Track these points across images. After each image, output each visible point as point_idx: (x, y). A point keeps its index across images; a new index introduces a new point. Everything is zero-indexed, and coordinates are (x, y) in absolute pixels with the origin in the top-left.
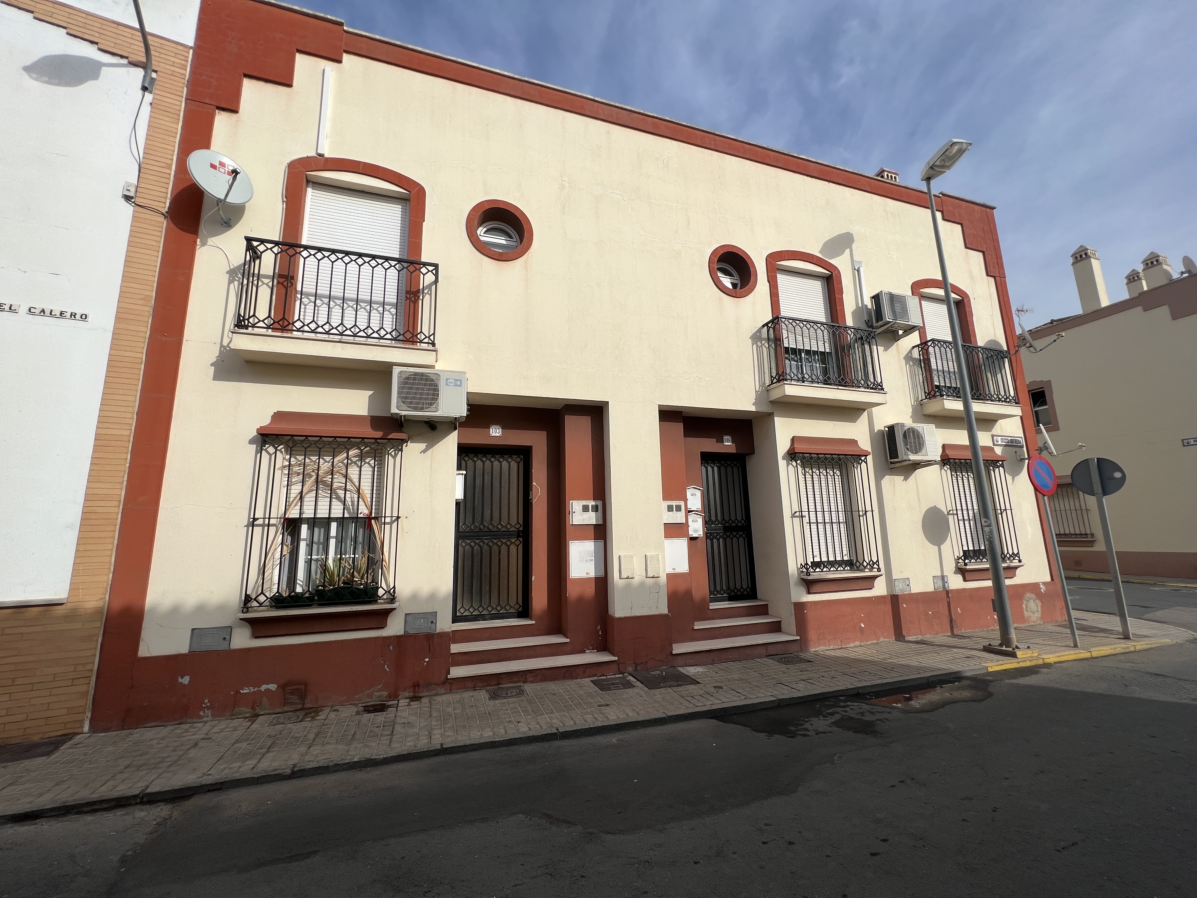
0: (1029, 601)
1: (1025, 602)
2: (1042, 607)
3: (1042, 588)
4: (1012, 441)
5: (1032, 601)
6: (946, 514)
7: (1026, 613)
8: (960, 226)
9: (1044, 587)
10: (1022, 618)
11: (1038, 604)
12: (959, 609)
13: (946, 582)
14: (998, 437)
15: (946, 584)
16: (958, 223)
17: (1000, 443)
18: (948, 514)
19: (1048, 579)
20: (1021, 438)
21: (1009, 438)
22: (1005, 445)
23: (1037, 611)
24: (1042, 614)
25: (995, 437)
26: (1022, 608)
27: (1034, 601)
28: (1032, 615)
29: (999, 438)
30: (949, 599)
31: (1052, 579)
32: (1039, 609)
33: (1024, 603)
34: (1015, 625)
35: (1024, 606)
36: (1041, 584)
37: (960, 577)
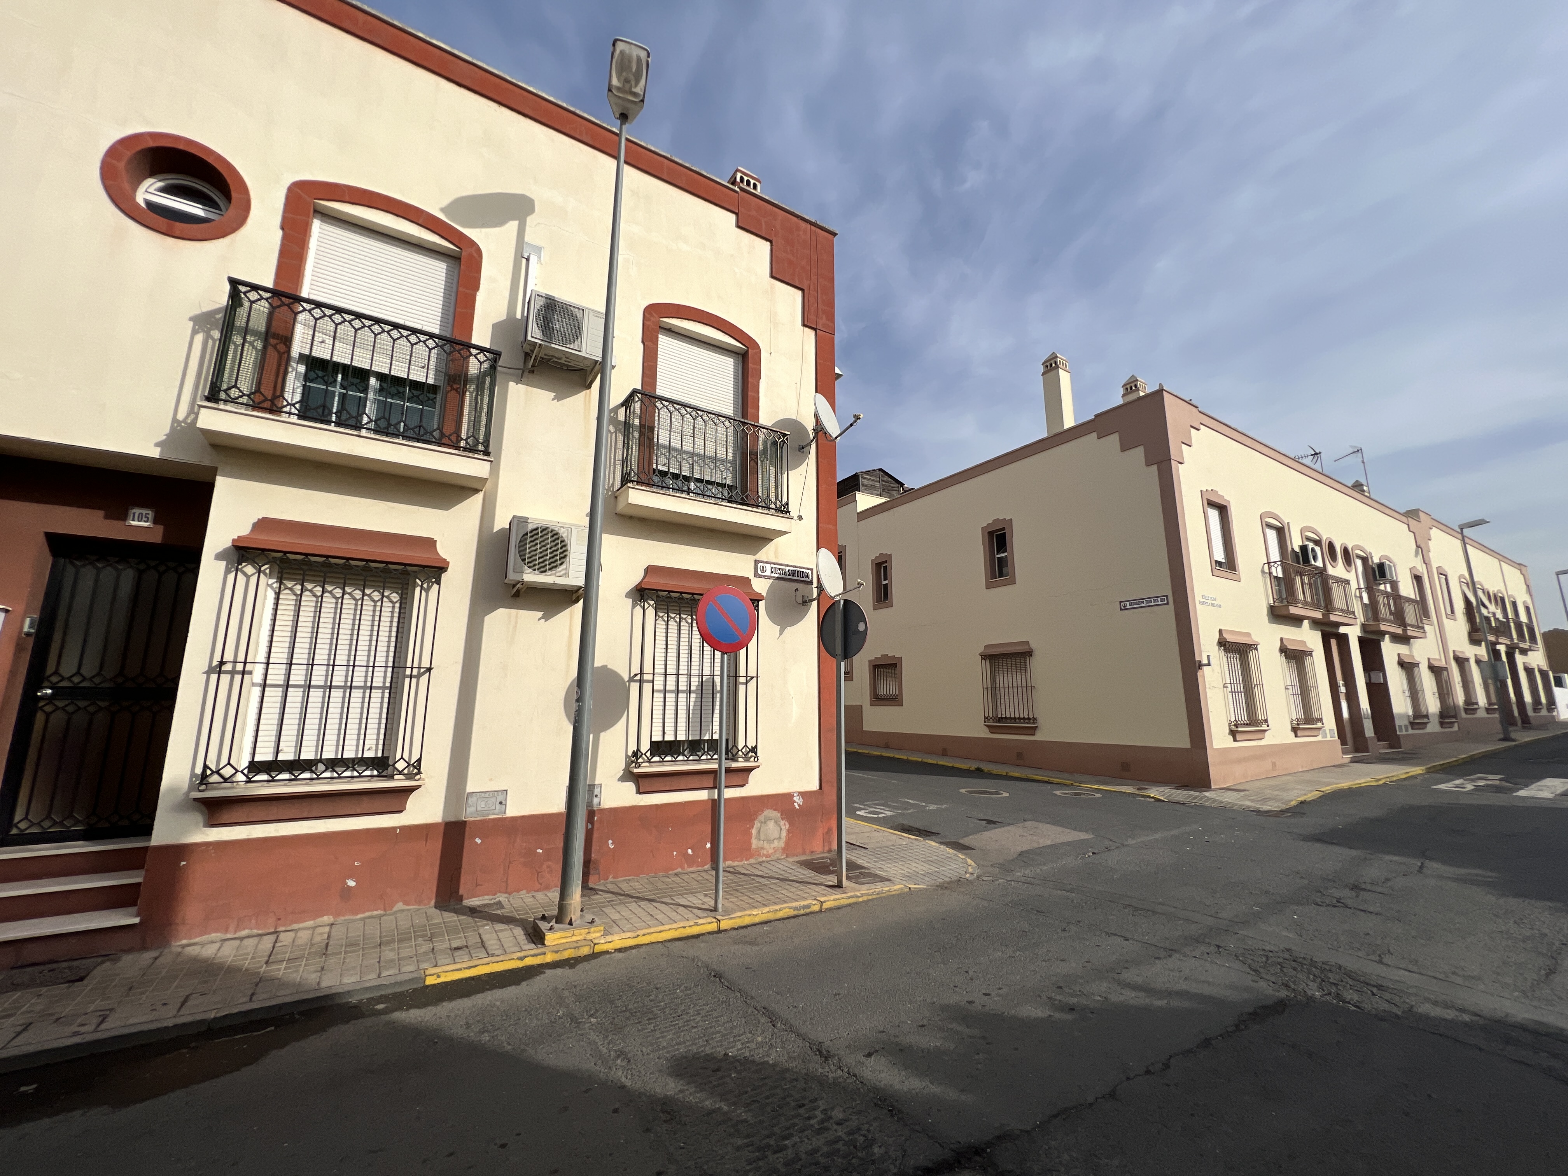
0: (765, 823)
1: (757, 824)
2: (788, 831)
3: (797, 801)
4: (792, 573)
5: (771, 824)
6: (626, 679)
7: (754, 842)
8: (769, 243)
9: (801, 799)
10: (746, 850)
11: (783, 828)
12: (610, 842)
13: (596, 796)
14: (765, 565)
15: (596, 800)
16: (767, 240)
17: (768, 573)
18: (631, 679)
19: (814, 786)
20: (812, 570)
21: (788, 568)
22: (778, 578)
23: (780, 838)
24: (787, 843)
25: (760, 564)
26: (750, 835)
27: (776, 822)
28: (766, 844)
29: (768, 567)
30: (592, 824)
31: (820, 788)
32: (784, 834)
33: (755, 826)
34: (729, 863)
35: (754, 831)
36: (795, 795)
37: (631, 786)
